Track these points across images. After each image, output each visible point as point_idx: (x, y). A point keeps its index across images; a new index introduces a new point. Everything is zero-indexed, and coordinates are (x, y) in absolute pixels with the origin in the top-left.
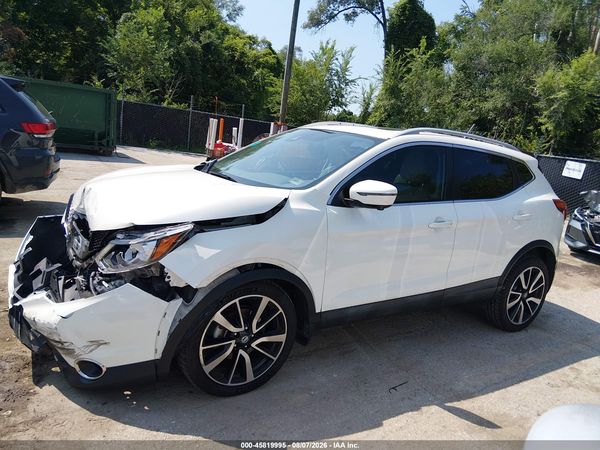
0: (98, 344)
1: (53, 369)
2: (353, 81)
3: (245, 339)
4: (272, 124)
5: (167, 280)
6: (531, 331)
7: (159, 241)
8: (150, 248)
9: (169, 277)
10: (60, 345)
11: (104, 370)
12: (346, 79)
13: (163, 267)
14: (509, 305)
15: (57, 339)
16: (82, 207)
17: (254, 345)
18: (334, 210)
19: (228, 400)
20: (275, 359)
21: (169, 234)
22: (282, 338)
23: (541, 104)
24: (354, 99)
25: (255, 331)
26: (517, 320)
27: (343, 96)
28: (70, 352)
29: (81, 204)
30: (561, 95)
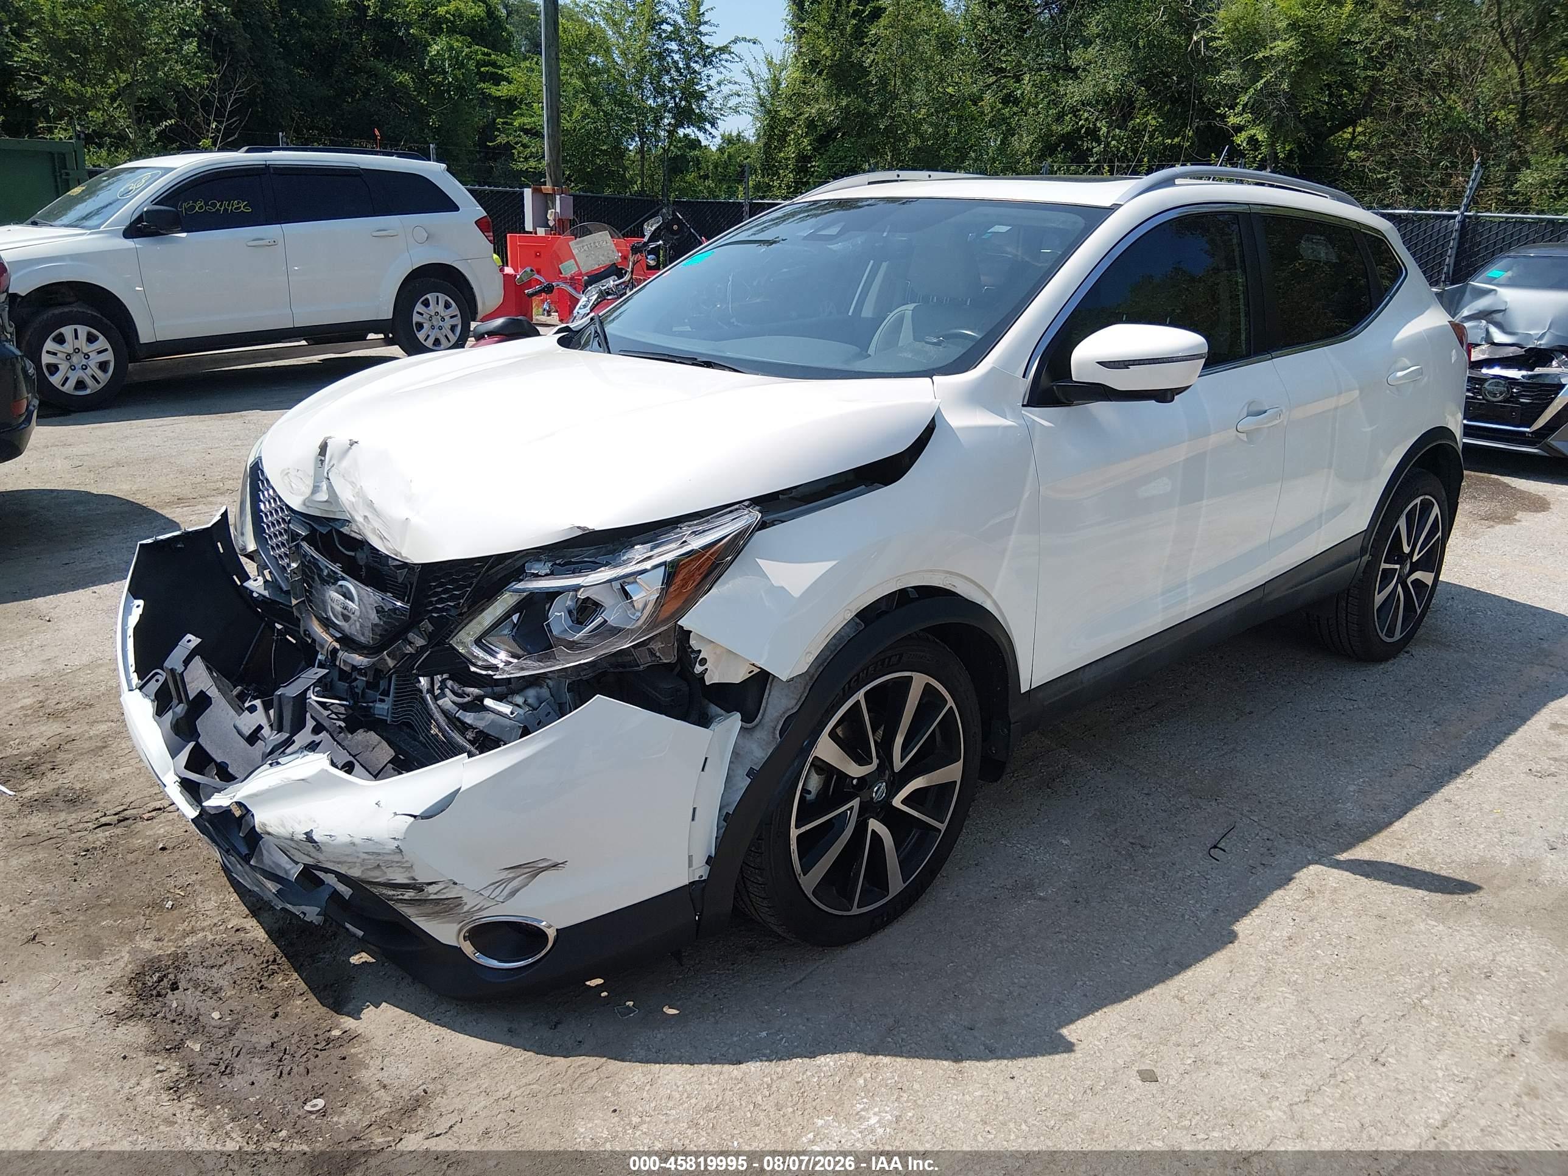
0: (533, 870)
1: (355, 960)
2: (723, 50)
3: (879, 791)
4: (528, 193)
5: (698, 669)
6: (1420, 653)
7: (672, 570)
8: (646, 592)
9: (703, 661)
10: (410, 894)
11: (551, 934)
12: (703, 47)
13: (685, 635)
14: (1379, 599)
15: (401, 879)
16: (323, 496)
17: (897, 802)
18: (1041, 417)
19: (855, 951)
20: (942, 827)
21: (696, 543)
22: (953, 772)
23: (1231, 76)
24: (733, 102)
25: (898, 765)
26: (1390, 633)
27: (701, 96)
28: (446, 907)
29: (316, 489)
30: (1281, 47)
